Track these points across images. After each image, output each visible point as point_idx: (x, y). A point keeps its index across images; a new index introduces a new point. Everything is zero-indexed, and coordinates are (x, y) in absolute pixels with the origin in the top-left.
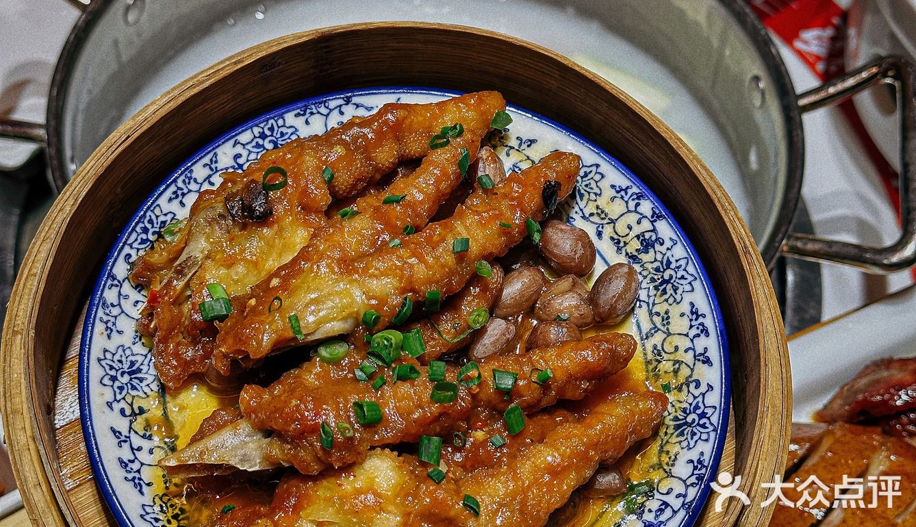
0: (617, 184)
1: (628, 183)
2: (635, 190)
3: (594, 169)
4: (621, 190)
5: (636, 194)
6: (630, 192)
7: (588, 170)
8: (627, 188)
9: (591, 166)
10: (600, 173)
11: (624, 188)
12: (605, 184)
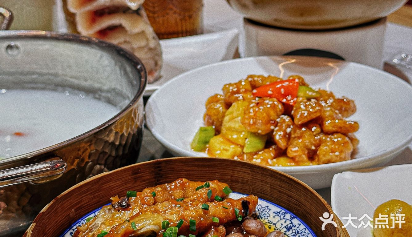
0: (276, 211)
1: (280, 210)
2: (283, 211)
3: (266, 208)
4: (278, 213)
5: (284, 213)
6: (281, 213)
7: (264, 209)
8: (280, 211)
9: (265, 207)
10: (269, 209)
11: (279, 212)
12: (271, 212)
